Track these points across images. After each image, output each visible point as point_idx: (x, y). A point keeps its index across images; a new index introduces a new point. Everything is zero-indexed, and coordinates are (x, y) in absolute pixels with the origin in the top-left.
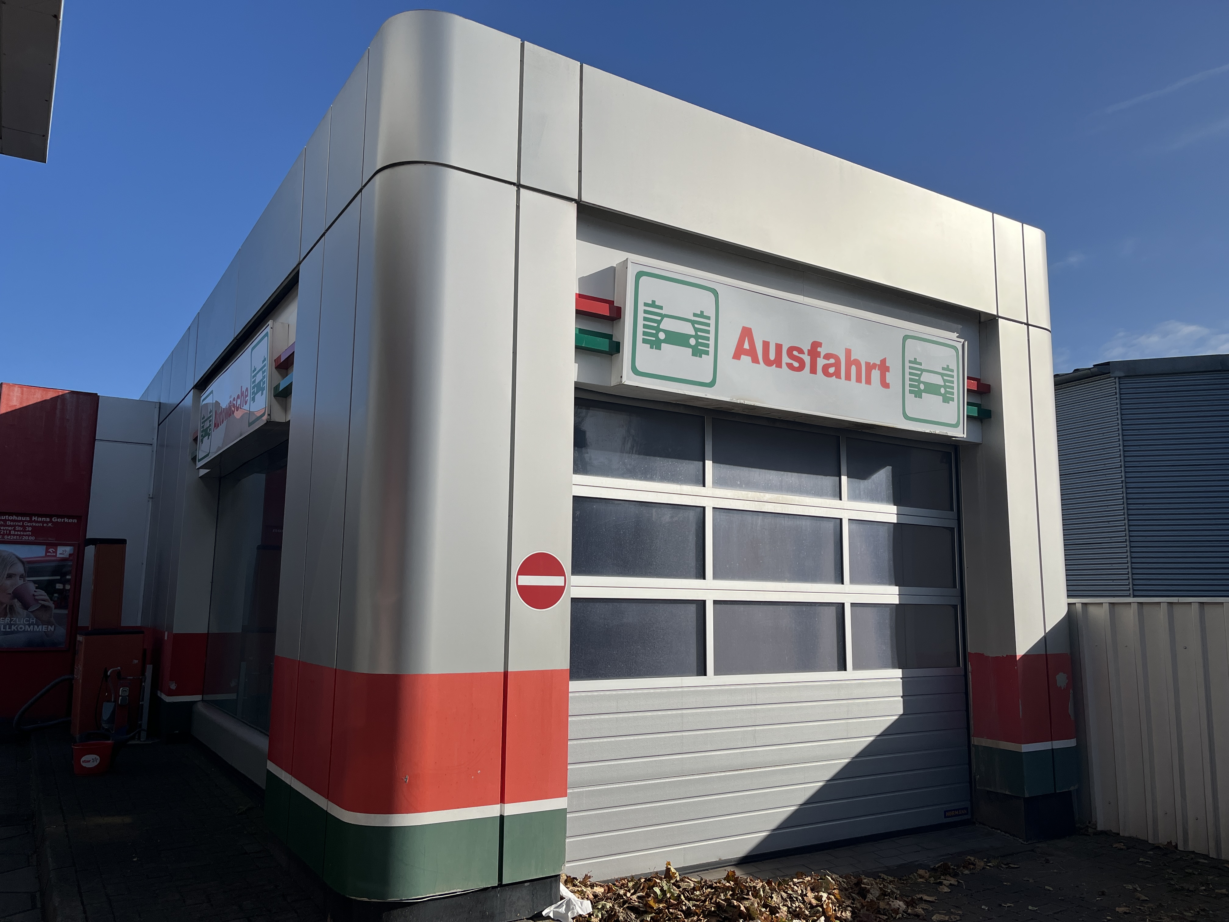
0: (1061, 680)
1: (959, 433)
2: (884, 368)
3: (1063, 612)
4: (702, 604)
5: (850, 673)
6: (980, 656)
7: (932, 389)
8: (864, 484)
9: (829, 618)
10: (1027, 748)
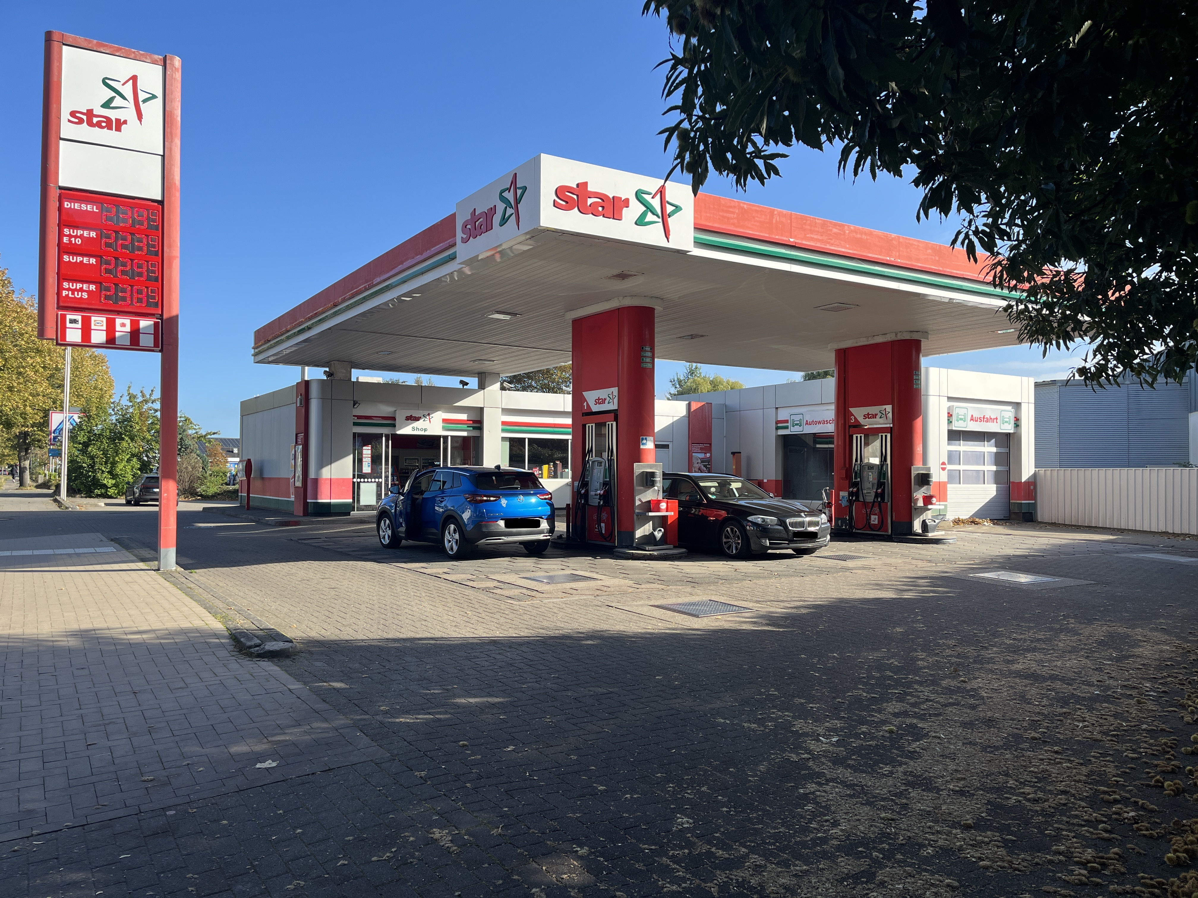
0: (1032, 487)
1: (1012, 431)
2: (997, 419)
3: (1033, 472)
4: (960, 471)
5: (986, 485)
6: (1013, 482)
7: (1006, 422)
8: (989, 443)
9: (982, 473)
10: (1023, 502)
